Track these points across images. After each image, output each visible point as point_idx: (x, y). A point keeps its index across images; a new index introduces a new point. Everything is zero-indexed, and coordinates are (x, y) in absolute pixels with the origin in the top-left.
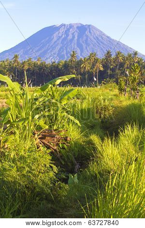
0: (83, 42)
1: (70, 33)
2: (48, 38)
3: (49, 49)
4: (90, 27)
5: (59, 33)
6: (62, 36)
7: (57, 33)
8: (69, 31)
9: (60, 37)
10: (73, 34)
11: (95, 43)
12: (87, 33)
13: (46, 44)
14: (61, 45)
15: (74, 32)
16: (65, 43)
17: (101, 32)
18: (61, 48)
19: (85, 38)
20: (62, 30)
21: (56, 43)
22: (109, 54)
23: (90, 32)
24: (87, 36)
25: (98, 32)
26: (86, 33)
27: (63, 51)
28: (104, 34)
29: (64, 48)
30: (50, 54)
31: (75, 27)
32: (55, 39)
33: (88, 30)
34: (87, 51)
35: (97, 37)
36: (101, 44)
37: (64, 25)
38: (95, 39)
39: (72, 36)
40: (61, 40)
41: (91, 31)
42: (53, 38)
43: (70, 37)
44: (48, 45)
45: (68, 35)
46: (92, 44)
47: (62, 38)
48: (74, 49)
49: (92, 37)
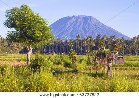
0: (86, 27)
1: (78, 22)
2: (64, 25)
3: (65, 31)
4: (91, 18)
7: (70, 21)
8: (78, 20)
9: (72, 24)
10: (80, 22)
11: (94, 28)
13: (63, 28)
14: (73, 29)
16: (75, 27)
17: (98, 21)
19: (87, 24)
20: (73, 20)
21: (70, 28)
22: (98, 37)
24: (89, 23)
25: (96, 21)
26: (89, 21)
27: (73, 33)
28: (100, 22)
29: (74, 31)
30: (65, 35)
31: (81, 17)
32: (69, 25)
35: (95, 24)
36: (98, 28)
37: (75, 16)
39: (79, 23)
40: (72, 26)
41: (92, 20)
43: (78, 24)
45: (77, 23)
46: (92, 28)
47: (73, 24)
48: (80, 31)
49: (92, 24)
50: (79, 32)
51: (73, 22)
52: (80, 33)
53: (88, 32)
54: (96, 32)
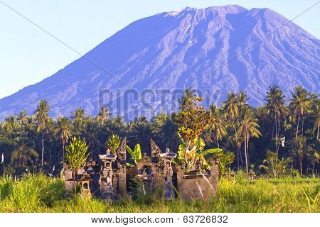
0: (246, 57)
2: (146, 49)
3: (152, 79)
5: (178, 33)
6: (186, 43)
7: (172, 33)
8: (206, 29)
9: (180, 46)
10: (217, 36)
11: (280, 60)
12: (257, 31)
14: (186, 66)
15: (220, 30)
16: (196, 60)
17: (297, 28)
18: (185, 75)
19: (250, 45)
20: (186, 26)
21: (171, 63)
23: (264, 29)
24: (256, 40)
25: (287, 30)
26: (255, 31)
29: (194, 75)
31: (222, 15)
32: (167, 51)
33: (260, 21)
34: (259, 82)
35: (285, 43)
36: (297, 61)
37: (193, 12)
38: (278, 47)
39: (213, 40)
40: (182, 55)
41: (269, 26)
42: (162, 49)
43: (209, 44)
44: (147, 67)
45: (202, 40)
46: (272, 61)
47: (187, 48)
48: (221, 77)
49: (270, 44)
50: (214, 82)
51: (187, 39)
52: (221, 83)
53: (254, 81)
54: (290, 78)
